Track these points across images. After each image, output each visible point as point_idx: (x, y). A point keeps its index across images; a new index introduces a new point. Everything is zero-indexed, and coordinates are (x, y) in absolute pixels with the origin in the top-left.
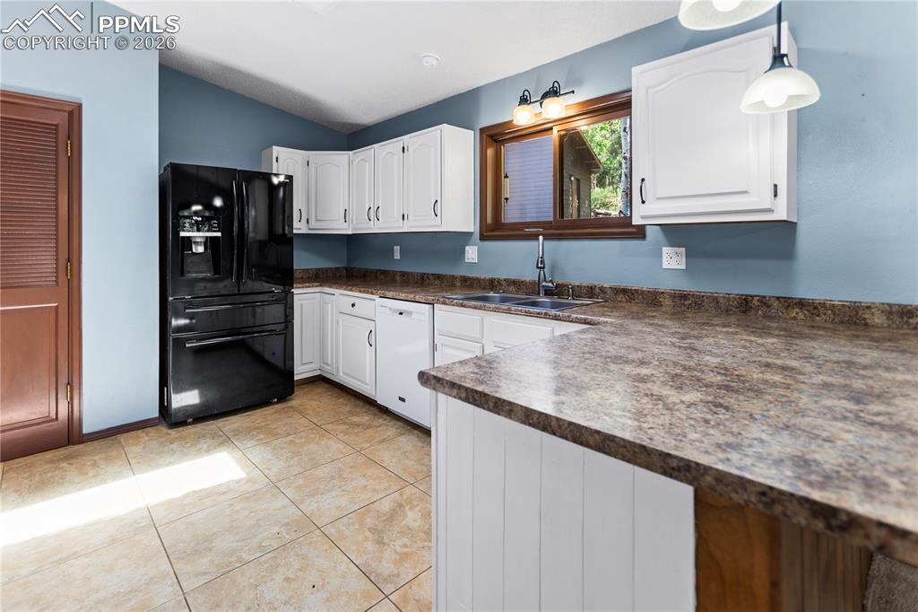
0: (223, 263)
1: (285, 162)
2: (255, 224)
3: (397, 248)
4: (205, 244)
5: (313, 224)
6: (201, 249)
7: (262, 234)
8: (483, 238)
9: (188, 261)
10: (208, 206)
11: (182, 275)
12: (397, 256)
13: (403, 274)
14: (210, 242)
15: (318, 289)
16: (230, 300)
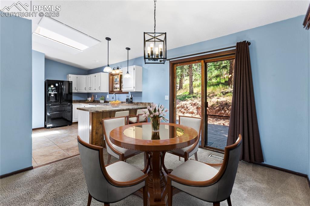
0: (57, 98)
1: (72, 78)
2: (65, 90)
3: (96, 96)
4: (54, 94)
5: (78, 90)
6: (53, 96)
7: (67, 92)
8: (109, 94)
9: (50, 98)
10: (55, 86)
11: (49, 100)
12: (96, 97)
13: (97, 101)
14: (55, 94)
15: (79, 104)
16: (59, 105)
